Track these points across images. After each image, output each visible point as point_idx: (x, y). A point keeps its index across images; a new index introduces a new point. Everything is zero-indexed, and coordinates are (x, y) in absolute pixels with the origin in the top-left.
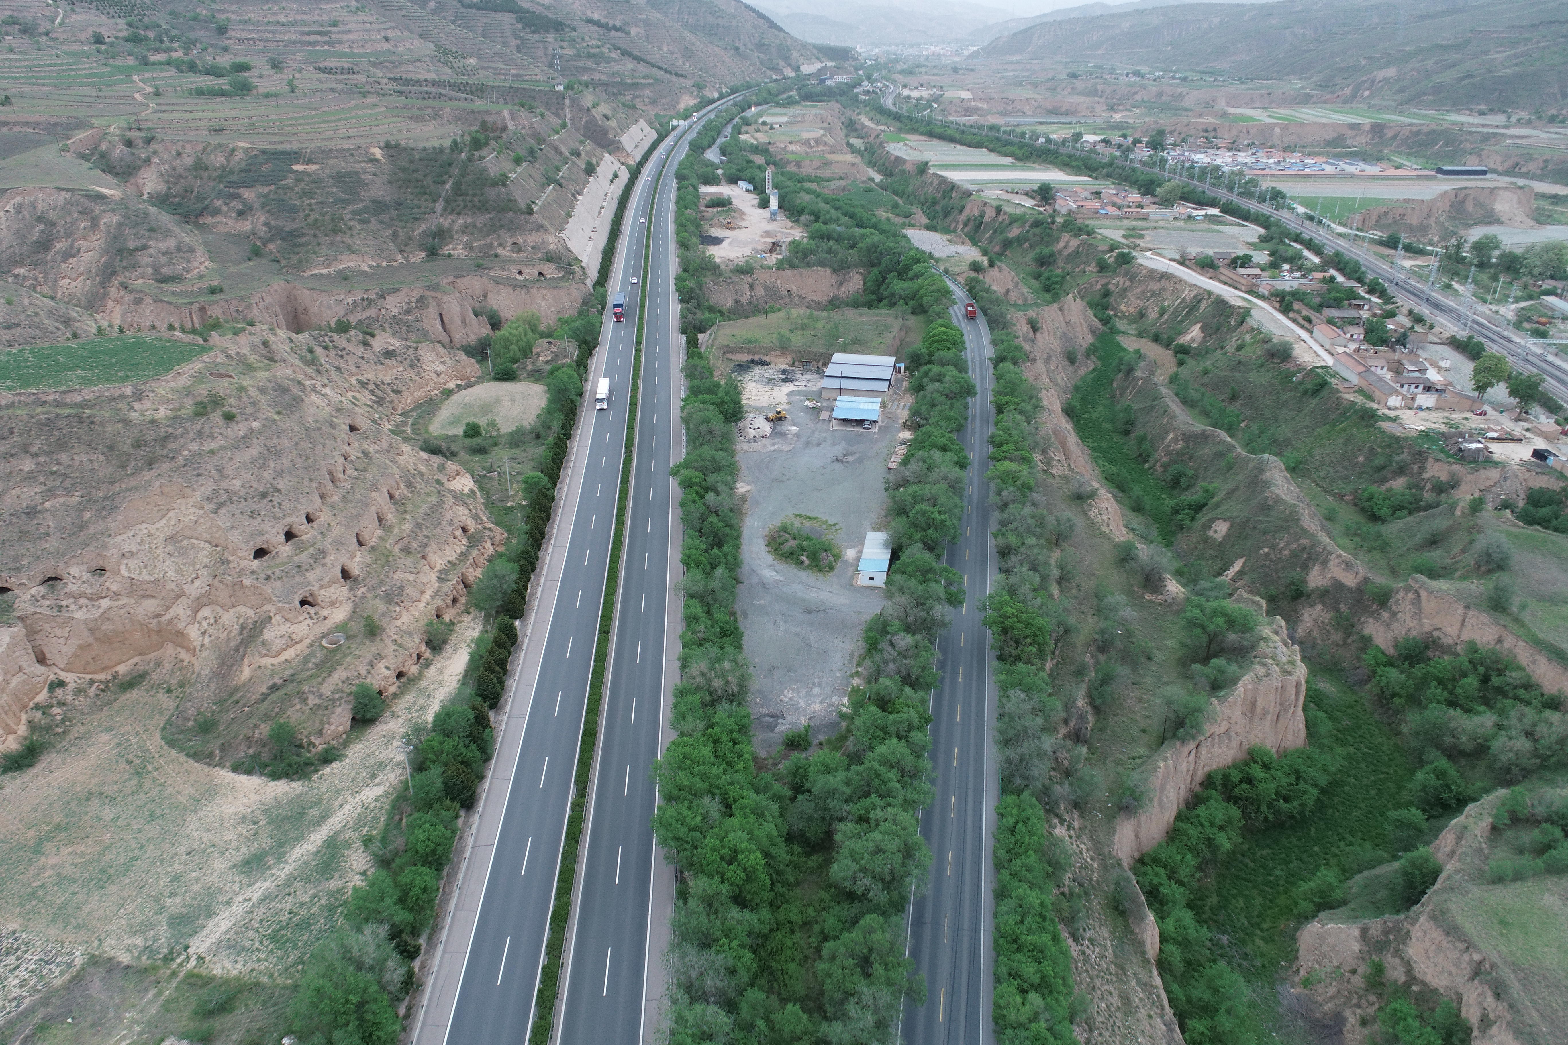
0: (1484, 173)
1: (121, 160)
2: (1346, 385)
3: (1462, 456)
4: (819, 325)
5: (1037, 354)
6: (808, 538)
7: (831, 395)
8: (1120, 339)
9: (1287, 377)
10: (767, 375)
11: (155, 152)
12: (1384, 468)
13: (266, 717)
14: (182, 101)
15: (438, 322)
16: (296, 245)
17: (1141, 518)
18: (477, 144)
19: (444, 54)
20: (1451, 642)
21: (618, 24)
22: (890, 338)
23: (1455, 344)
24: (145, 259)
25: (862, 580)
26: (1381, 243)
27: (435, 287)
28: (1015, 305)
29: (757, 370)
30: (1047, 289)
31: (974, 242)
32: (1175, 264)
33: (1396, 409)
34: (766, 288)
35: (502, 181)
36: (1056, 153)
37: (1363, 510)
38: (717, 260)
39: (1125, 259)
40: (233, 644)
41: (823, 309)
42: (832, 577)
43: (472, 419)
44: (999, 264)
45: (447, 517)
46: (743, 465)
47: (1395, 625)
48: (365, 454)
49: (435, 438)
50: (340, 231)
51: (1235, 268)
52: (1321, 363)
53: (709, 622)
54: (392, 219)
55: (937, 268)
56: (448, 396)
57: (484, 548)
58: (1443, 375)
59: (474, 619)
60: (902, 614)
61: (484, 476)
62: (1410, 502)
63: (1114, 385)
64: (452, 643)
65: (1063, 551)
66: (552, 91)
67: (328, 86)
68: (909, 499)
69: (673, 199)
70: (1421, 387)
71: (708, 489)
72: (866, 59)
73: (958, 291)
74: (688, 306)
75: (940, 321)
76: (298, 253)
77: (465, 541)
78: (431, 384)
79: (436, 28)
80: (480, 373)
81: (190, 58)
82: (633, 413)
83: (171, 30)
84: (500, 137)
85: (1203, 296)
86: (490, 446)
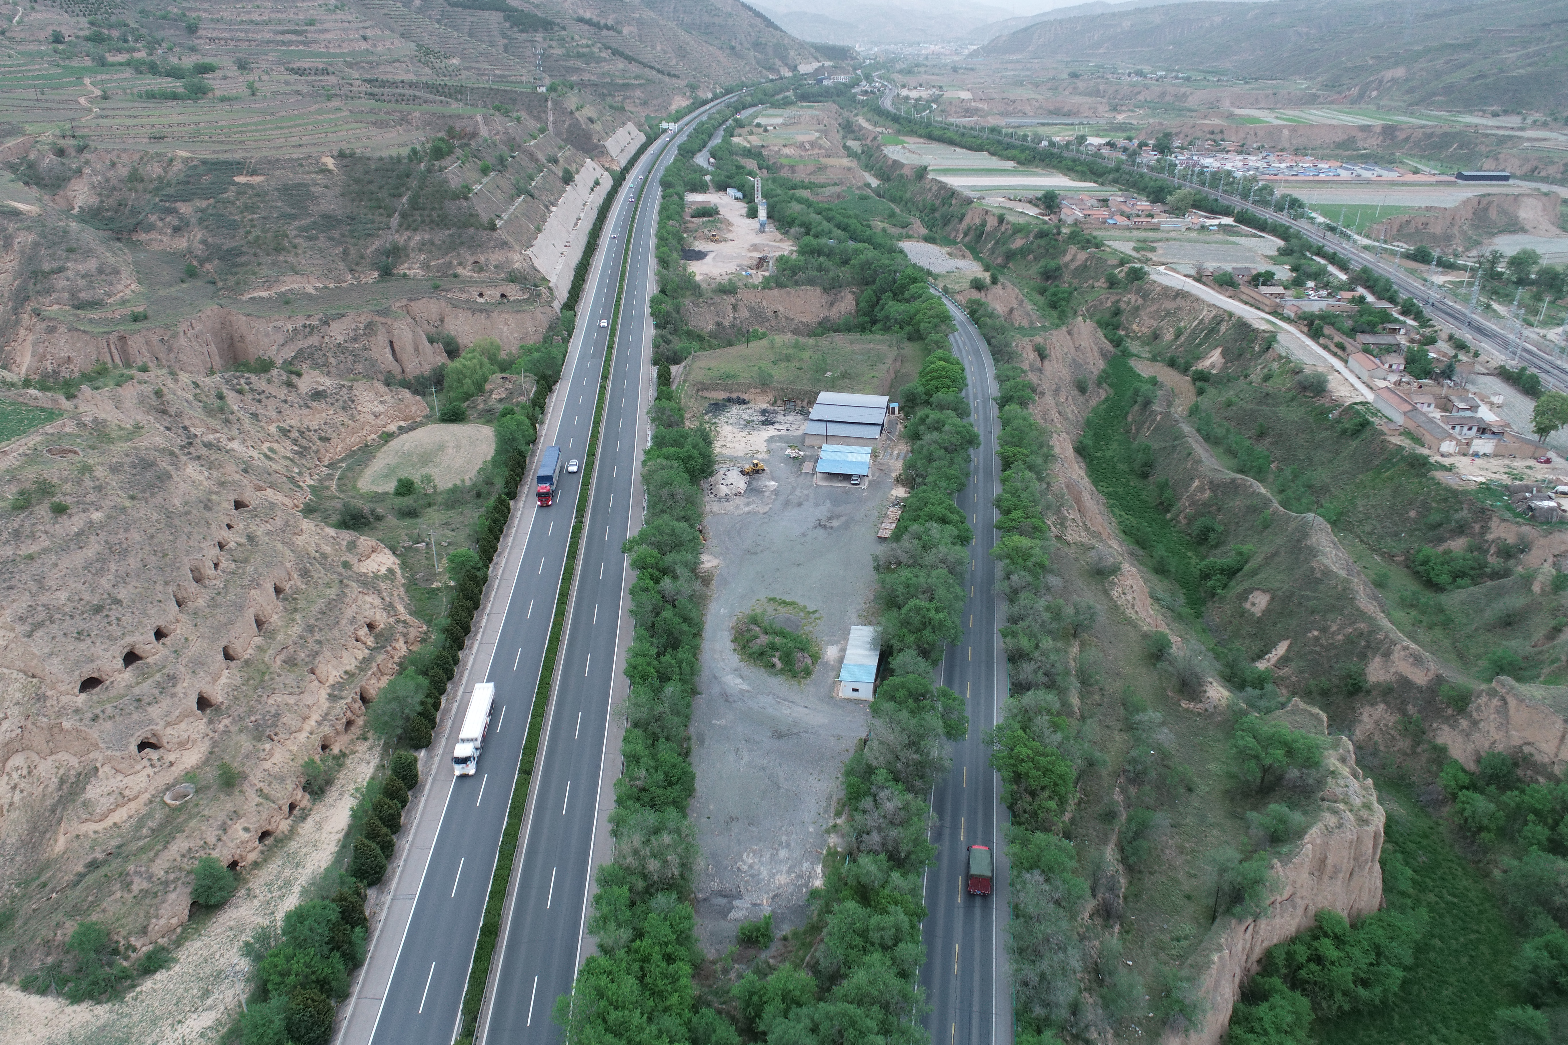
0: (1506, 178)
1: (51, 170)
2: (1391, 425)
3: (1533, 516)
4: (806, 355)
5: (1045, 386)
6: (781, 634)
7: (816, 442)
8: (1132, 362)
9: (1323, 413)
10: (745, 416)
11: (87, 162)
12: (1439, 525)
13: (76, 911)
14: (130, 104)
15: (388, 350)
16: (235, 265)
17: (1166, 582)
18: (439, 153)
19: (425, 53)
20: (1546, 760)
21: (610, 22)
22: (884, 371)
23: (1504, 374)
24: (61, 282)
25: (844, 692)
26: (1407, 256)
27: (385, 312)
28: (1021, 328)
29: (735, 410)
30: (1053, 306)
31: (976, 257)
32: (1189, 280)
33: (1449, 455)
34: (751, 309)
35: (464, 193)
36: (1060, 157)
37: (1417, 574)
38: (698, 278)
39: (1137, 275)
40: (49, 802)
41: (812, 334)
42: (809, 687)
43: (403, 474)
44: (1001, 279)
45: (349, 612)
46: (711, 531)
47: (1476, 736)
48: (251, 538)
49: (362, 496)
50: (283, 249)
51: (1256, 286)
52: (1360, 399)
53: (651, 763)
54: (343, 236)
55: (935, 287)
56: (387, 441)
57: (394, 649)
58: (1496, 414)
59: (370, 749)
60: (890, 757)
61: (410, 547)
62: (1472, 568)
63: (1130, 418)
64: (338, 783)
65: (1083, 645)
66: (535, 93)
67: (295, 88)
68: (901, 589)
69: (657, 208)
70: (1475, 429)
71: (665, 572)
72: (865, 59)
73: (959, 315)
74: (663, 332)
75: (939, 352)
76: (236, 274)
77: (370, 643)
78: (368, 427)
79: (419, 27)
80: (425, 413)
81: (152, 58)
82: (589, 466)
83: (138, 30)
84: (468, 145)
85: (1223, 317)
86: (422, 507)
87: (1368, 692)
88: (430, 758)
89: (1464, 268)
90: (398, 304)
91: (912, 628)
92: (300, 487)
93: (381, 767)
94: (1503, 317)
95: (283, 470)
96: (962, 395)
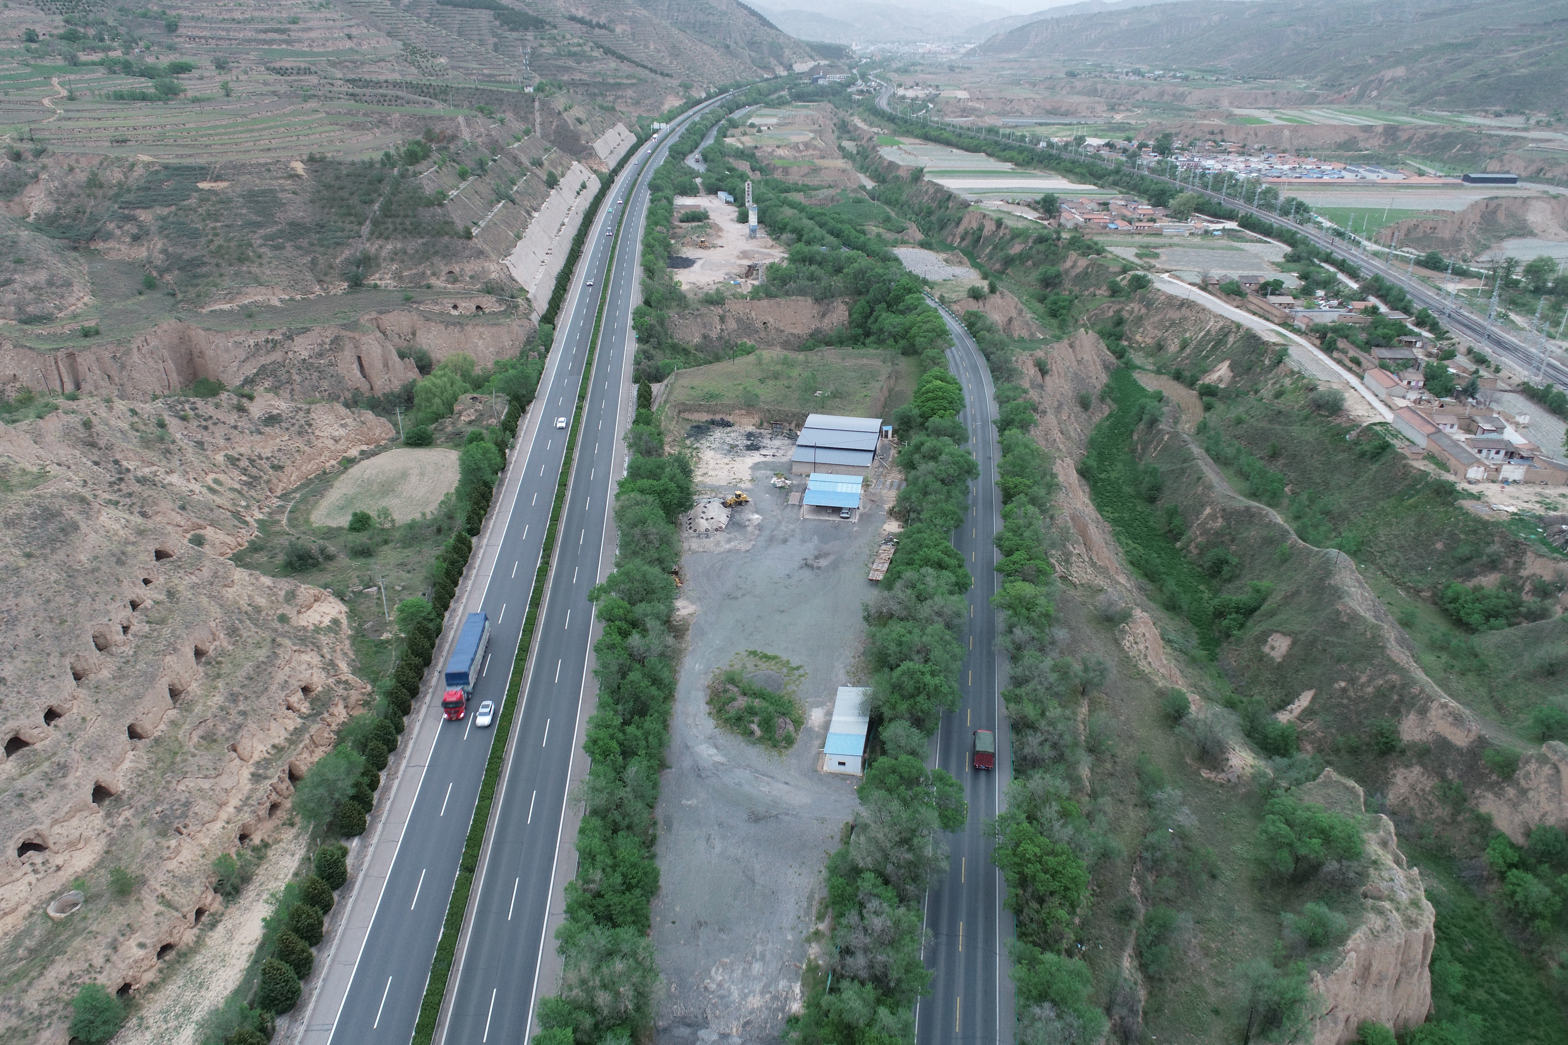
0: (1514, 181)
1: (5, 175)
2: (1415, 450)
4: (795, 372)
5: (1047, 403)
6: (761, 695)
7: (804, 470)
8: (1136, 375)
9: (1339, 434)
10: (729, 440)
11: (44, 167)
12: (1469, 559)
14: (97, 106)
15: (356, 366)
16: (195, 276)
17: (1178, 621)
18: (413, 157)
19: (412, 52)
21: (602, 21)
22: (878, 389)
23: (1528, 392)
24: (7, 295)
25: (830, 766)
26: (1419, 263)
27: (353, 326)
28: (1022, 340)
29: (718, 434)
30: (1054, 314)
31: (975, 265)
32: (1195, 289)
33: (1477, 482)
34: (739, 320)
35: (439, 199)
36: (1058, 158)
37: (1445, 612)
38: (684, 287)
39: (1140, 283)
41: (802, 348)
42: (790, 758)
43: (361, 507)
44: (999, 286)
45: (280, 676)
46: (688, 573)
47: (1525, 806)
48: (171, 594)
49: (314, 532)
50: (247, 259)
51: (1265, 295)
52: (1379, 419)
53: (609, 861)
54: (312, 244)
55: (931, 297)
56: (346, 469)
57: (332, 715)
58: (1524, 436)
59: (296, 837)
60: (879, 855)
61: (361, 592)
62: (1507, 607)
63: (1135, 437)
64: (257, 880)
65: (1093, 706)
66: (522, 93)
67: (272, 89)
68: (893, 648)
69: (644, 213)
70: (1502, 453)
71: (634, 624)
72: (860, 58)
73: (955, 327)
74: (646, 347)
75: (936, 370)
76: (197, 285)
77: (304, 710)
78: (326, 453)
79: (406, 25)
80: (390, 436)
81: (128, 57)
82: (560, 497)
83: (115, 28)
84: (446, 148)
85: (1230, 328)
86: (377, 545)
87: (1403, 752)
88: (364, 847)
89: (1479, 276)
90: (367, 317)
91: (905, 693)
92: (246, 523)
93: (306, 860)
94: (1523, 329)
95: (228, 505)
96: (959, 418)
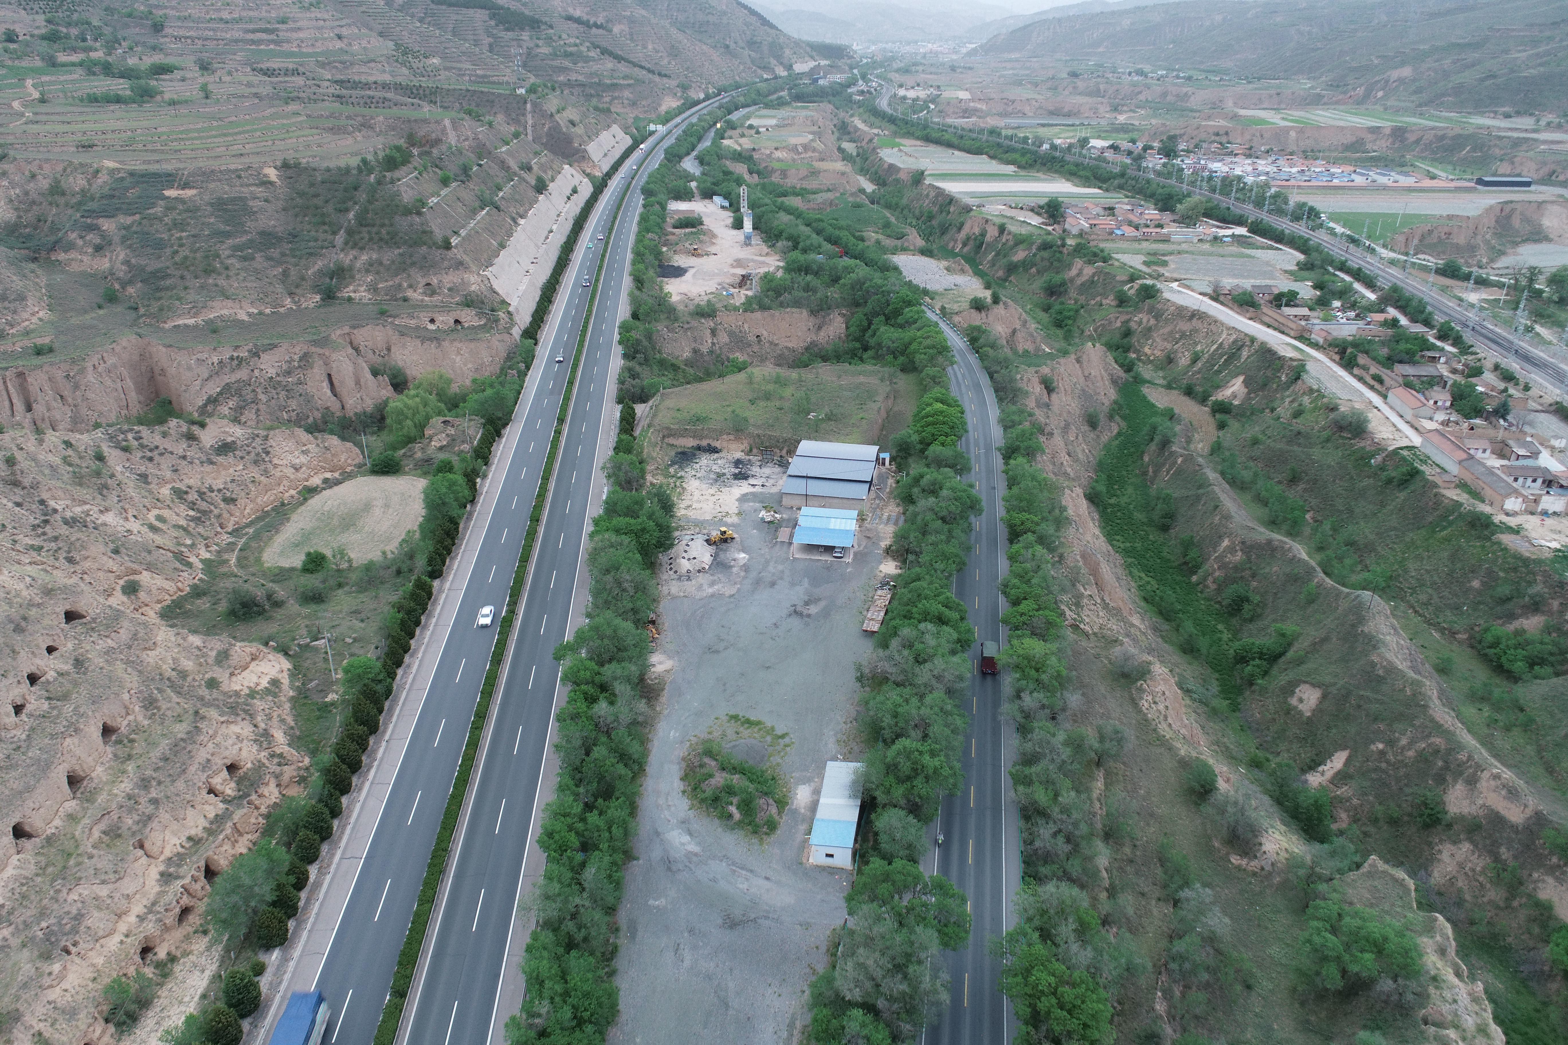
0: (1528, 184)
2: (1446, 477)
4: (788, 392)
5: (1054, 424)
6: (741, 770)
7: (794, 503)
8: (1145, 390)
9: (1363, 458)
10: (715, 468)
11: (4, 174)
12: (1509, 599)
14: (68, 109)
15: (325, 384)
16: (159, 289)
17: (1196, 666)
18: (392, 163)
19: (404, 52)
21: (600, 21)
22: (875, 411)
23: (1561, 412)
25: (817, 858)
26: (1438, 271)
27: (324, 342)
28: (1026, 354)
29: (704, 460)
30: (1059, 324)
31: (976, 271)
32: (1206, 299)
33: (1515, 514)
34: (731, 334)
35: (417, 208)
36: (1062, 162)
37: (1485, 658)
38: (675, 298)
39: (1149, 293)
41: (796, 364)
42: (772, 847)
43: (317, 545)
44: (1003, 296)
45: (202, 755)
46: (667, 621)
48: (79, 663)
49: (264, 574)
50: (214, 271)
51: (1279, 306)
52: (1404, 443)
53: (559, 988)
54: (283, 255)
55: (932, 308)
56: (306, 500)
57: (261, 796)
58: (1562, 462)
59: (208, 949)
61: (307, 646)
62: (1552, 654)
63: (1146, 459)
64: (158, 1003)
65: (1108, 775)
66: (514, 94)
67: (254, 90)
68: (887, 720)
69: (636, 219)
70: (1540, 481)
71: (602, 689)
72: (861, 58)
73: (956, 341)
74: (631, 364)
75: (937, 391)
76: (160, 298)
77: (229, 792)
78: (285, 482)
79: (399, 25)
80: (357, 461)
81: (110, 59)
82: (531, 535)
83: (100, 27)
84: (428, 153)
85: (1244, 341)
86: (331, 589)
87: (1449, 826)
88: (285, 960)
89: (1499, 285)
90: (338, 332)
91: (901, 774)
92: (189, 565)
93: (217, 977)
94: (1550, 343)
95: (170, 545)
96: (960, 447)
